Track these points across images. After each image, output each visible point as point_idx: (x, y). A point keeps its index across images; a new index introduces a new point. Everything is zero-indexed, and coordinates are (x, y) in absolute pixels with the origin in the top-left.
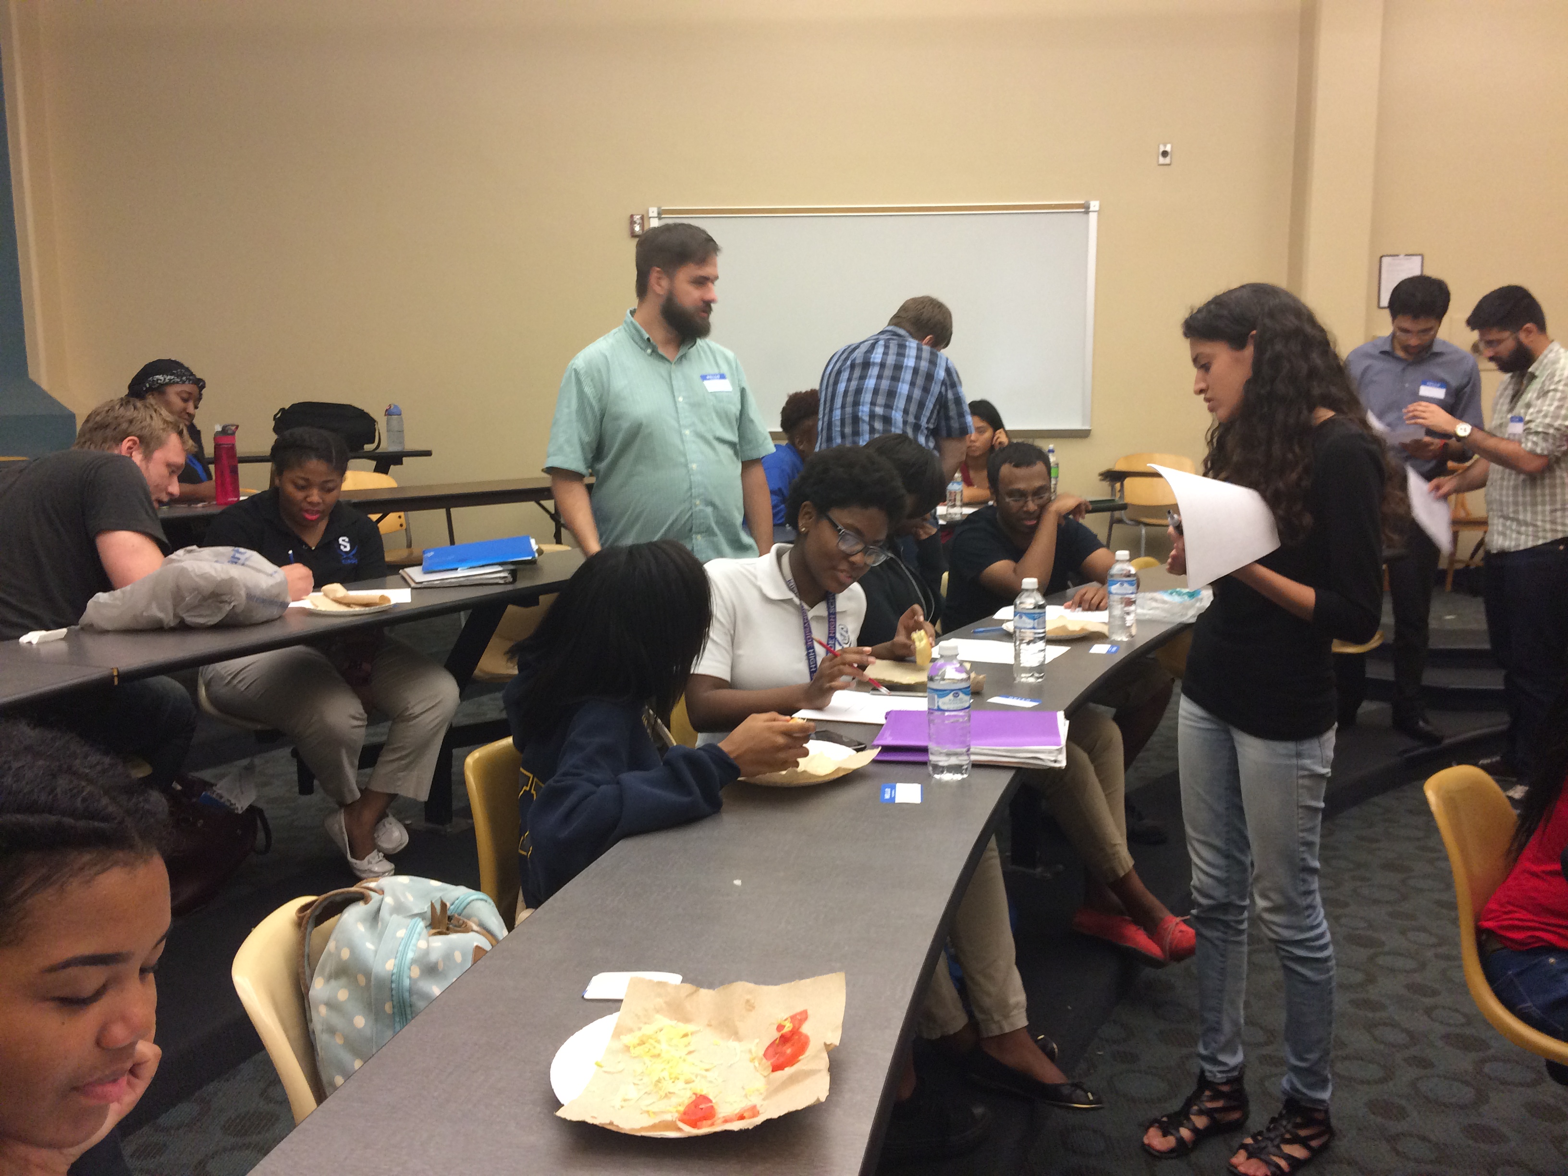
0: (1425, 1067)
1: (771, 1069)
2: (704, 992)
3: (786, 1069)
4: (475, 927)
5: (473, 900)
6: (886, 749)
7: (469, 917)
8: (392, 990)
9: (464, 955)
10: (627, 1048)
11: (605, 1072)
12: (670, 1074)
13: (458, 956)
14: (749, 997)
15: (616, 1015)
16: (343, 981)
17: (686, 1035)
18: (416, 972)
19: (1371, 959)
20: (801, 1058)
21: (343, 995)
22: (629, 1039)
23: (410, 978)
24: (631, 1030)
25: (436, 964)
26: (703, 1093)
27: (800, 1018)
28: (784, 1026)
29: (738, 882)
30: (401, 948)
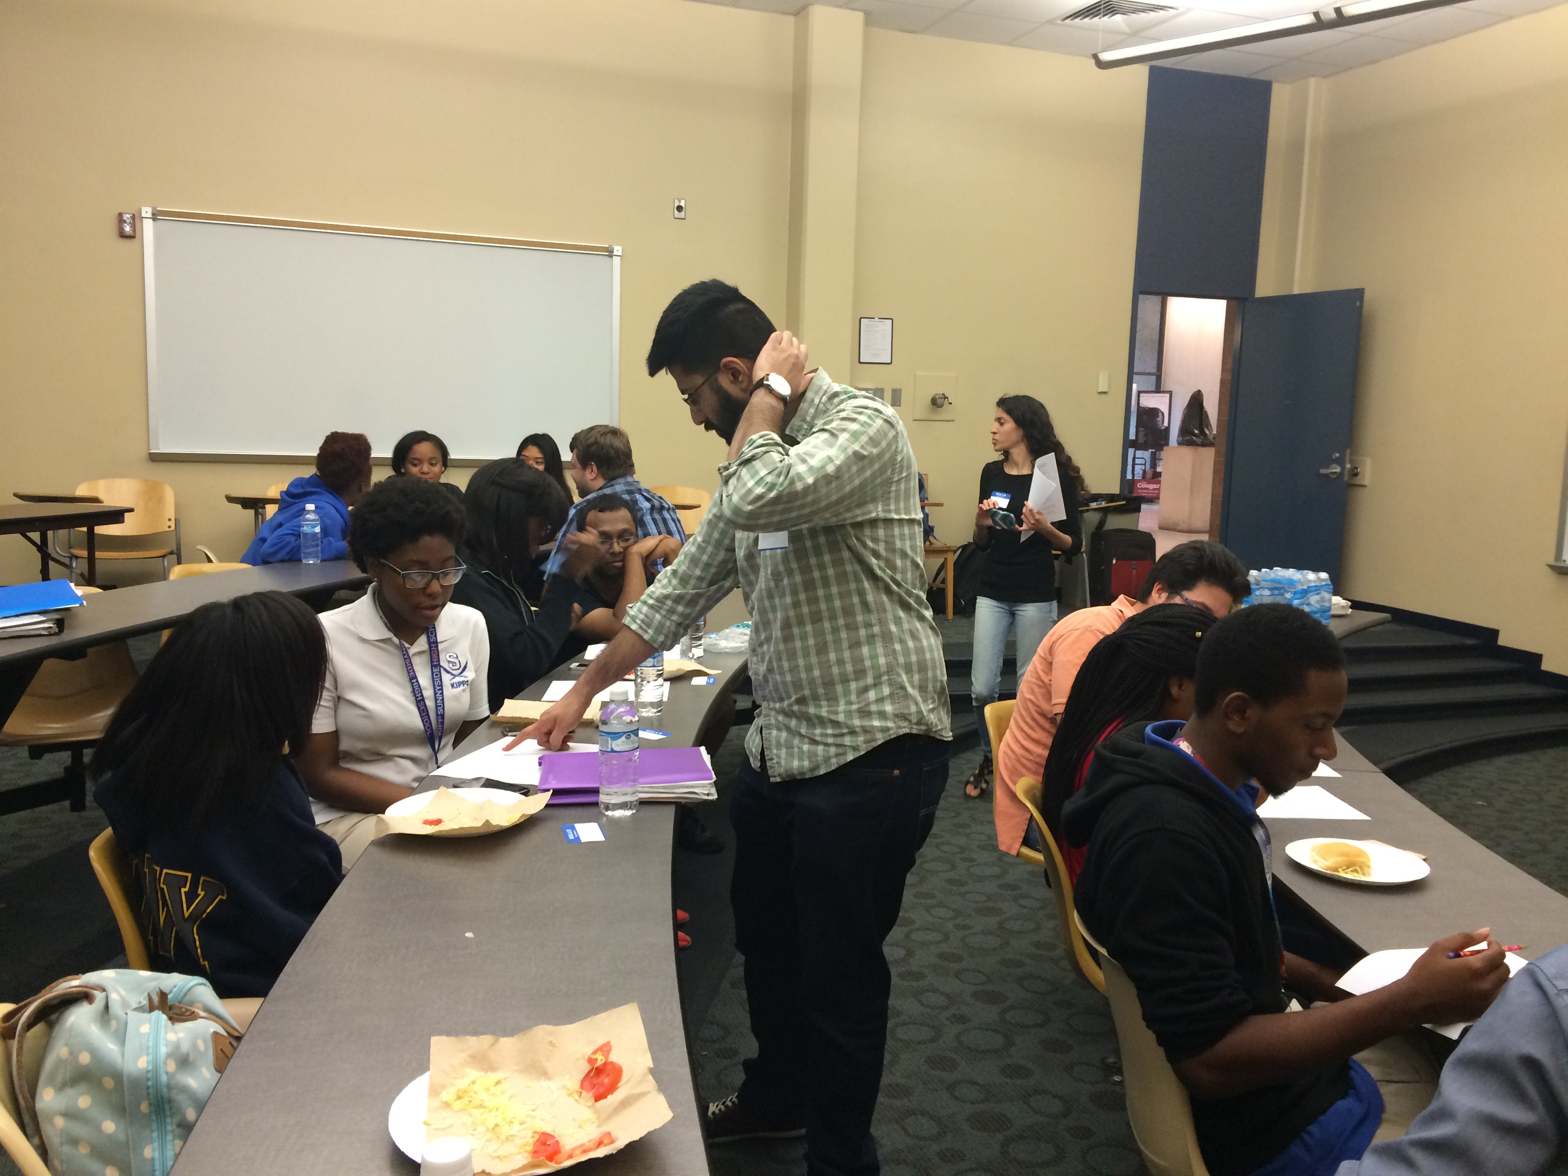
0: (964, 1023)
1: (593, 1099)
2: (503, 1040)
3: (609, 1097)
4: (202, 1014)
5: (193, 986)
6: (557, 793)
7: (192, 1004)
8: (148, 1088)
9: (205, 1041)
10: (447, 1105)
11: (436, 1129)
12: (504, 1119)
13: (201, 1045)
14: (551, 1039)
15: (427, 1075)
16: (83, 1087)
17: (498, 1083)
18: (171, 1066)
19: (907, 936)
20: (619, 1085)
21: (84, 1102)
22: (447, 1095)
23: (167, 1073)
24: (444, 1087)
25: (188, 1055)
26: (543, 1131)
27: (606, 1048)
28: (597, 1060)
29: (469, 935)
30: (151, 1044)
